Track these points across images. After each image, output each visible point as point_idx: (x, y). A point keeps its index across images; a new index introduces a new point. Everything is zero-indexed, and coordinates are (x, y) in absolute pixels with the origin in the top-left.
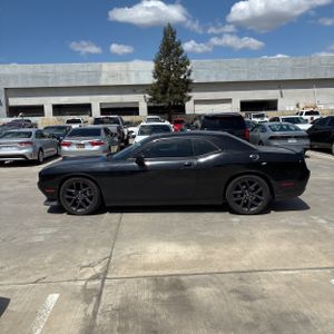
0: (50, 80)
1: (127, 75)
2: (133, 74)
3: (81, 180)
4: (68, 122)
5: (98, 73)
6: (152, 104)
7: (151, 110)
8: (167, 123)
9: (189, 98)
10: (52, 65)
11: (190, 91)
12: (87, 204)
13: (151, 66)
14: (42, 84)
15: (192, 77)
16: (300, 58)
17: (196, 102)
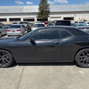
0: (8, 11)
1: (31, 10)
2: (32, 9)
3: (3, 51)
4: (13, 23)
5: (22, 9)
6: (38, 18)
7: (38, 20)
8: (43, 23)
9: (49, 16)
10: (8, 6)
11: (49, 14)
12: (7, 62)
13: (38, 7)
14: (6, 12)
15: (50, 10)
16: (81, 5)
17: (51, 18)
